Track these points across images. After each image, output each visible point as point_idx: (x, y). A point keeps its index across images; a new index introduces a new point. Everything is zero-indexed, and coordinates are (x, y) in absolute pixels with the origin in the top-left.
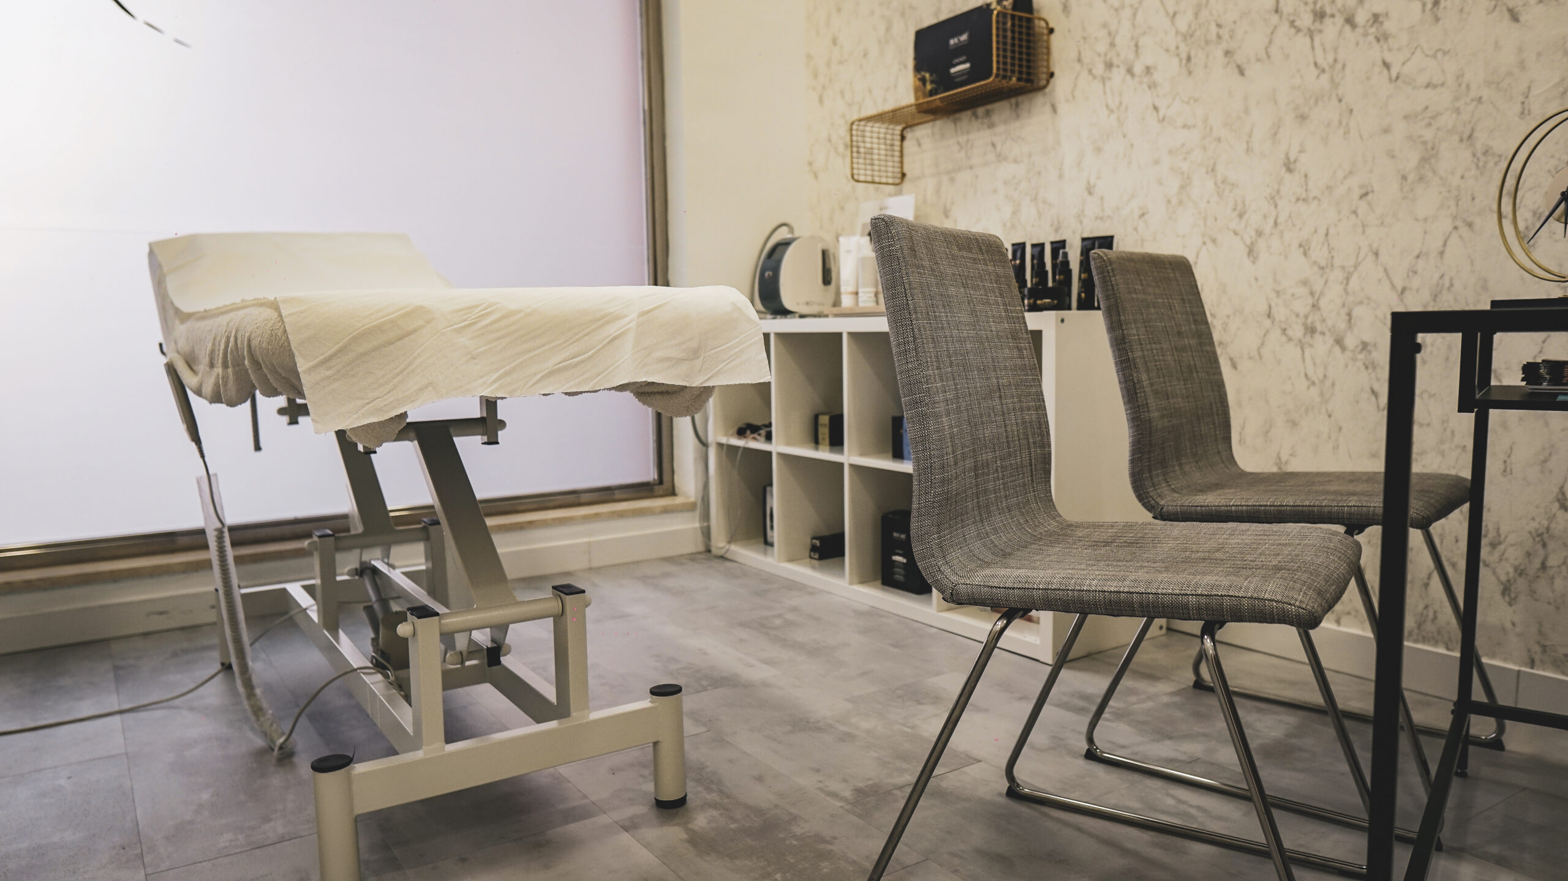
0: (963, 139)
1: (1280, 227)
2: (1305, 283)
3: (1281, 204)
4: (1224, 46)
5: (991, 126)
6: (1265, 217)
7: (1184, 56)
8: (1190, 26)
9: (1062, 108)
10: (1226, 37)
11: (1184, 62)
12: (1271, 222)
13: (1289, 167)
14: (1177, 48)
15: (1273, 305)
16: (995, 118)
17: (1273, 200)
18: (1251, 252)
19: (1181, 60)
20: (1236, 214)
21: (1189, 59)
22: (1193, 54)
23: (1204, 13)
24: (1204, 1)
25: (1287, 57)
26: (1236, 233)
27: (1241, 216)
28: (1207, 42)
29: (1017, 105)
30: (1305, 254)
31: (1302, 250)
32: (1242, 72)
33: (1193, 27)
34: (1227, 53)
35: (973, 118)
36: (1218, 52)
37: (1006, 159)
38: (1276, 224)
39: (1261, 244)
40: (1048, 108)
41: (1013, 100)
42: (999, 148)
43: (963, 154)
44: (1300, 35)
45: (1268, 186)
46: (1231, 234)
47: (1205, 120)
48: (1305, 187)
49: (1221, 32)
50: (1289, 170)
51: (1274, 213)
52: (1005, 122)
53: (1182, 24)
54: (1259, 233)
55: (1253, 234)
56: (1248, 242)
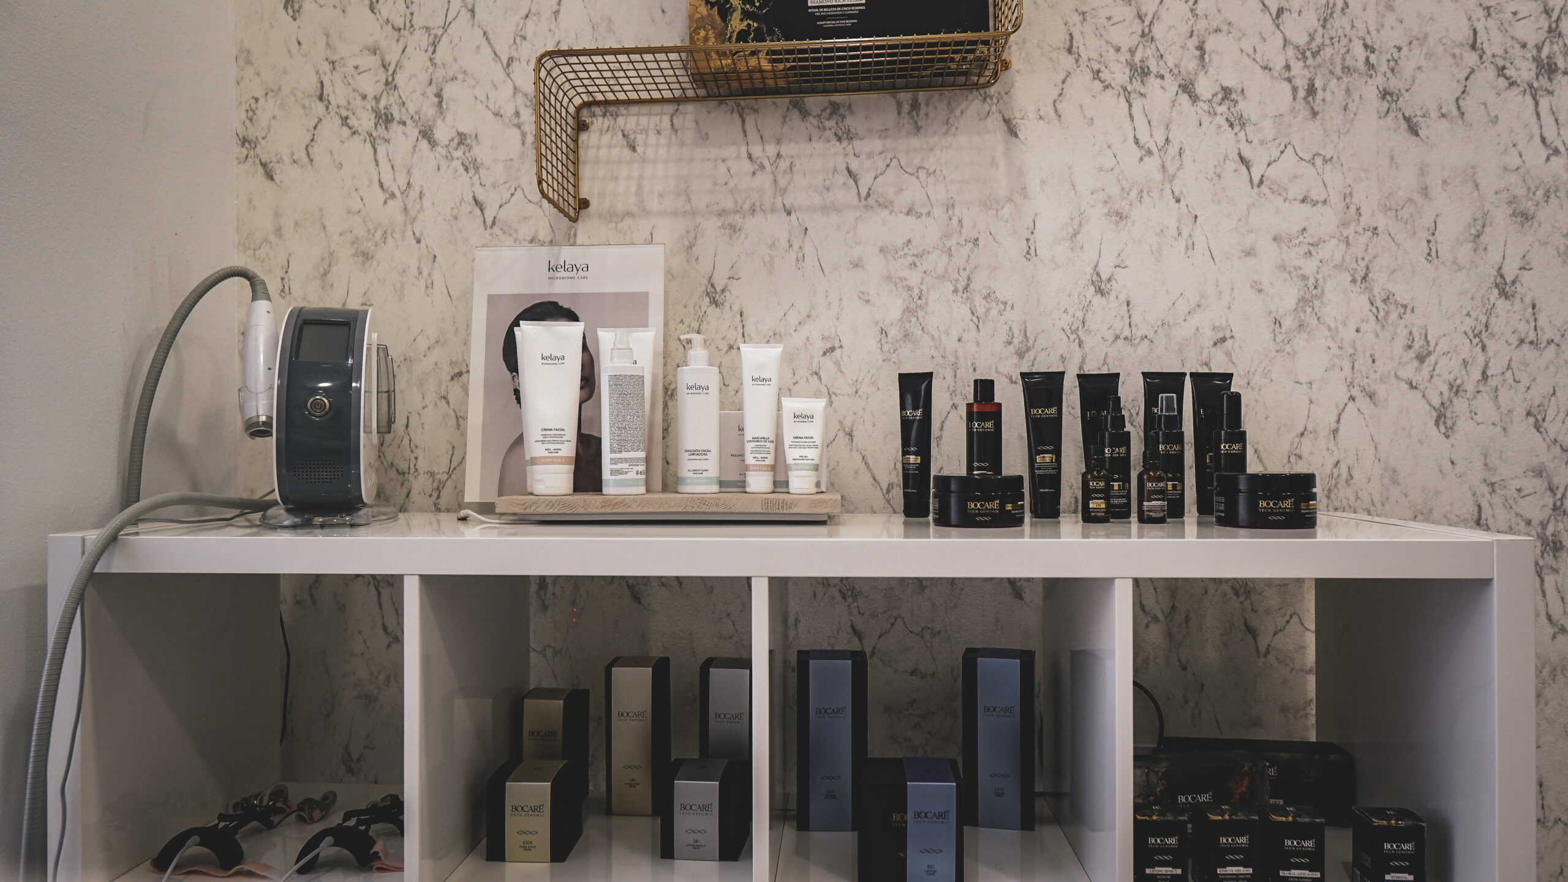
0: (765, 152)
1: (1493, 382)
2: (1539, 472)
3: (1491, 346)
4: (1380, 80)
5: (845, 136)
6: (1465, 363)
7: (1301, 84)
8: (1312, 38)
9: (1028, 129)
10: (1384, 67)
11: (1302, 93)
12: (1476, 374)
13: (1504, 288)
14: (1288, 67)
15: (1484, 504)
16: (853, 122)
17: (1480, 336)
18: (1440, 417)
19: (1295, 90)
20: (1412, 354)
21: (1311, 90)
22: (1318, 84)
23: (1339, 23)
24: (1340, 4)
25: (1495, 120)
26: (1412, 386)
27: (1421, 359)
28: (1347, 70)
29: (915, 106)
30: (1537, 427)
31: (1531, 420)
32: (1414, 130)
33: (1319, 40)
34: (1385, 94)
35: (795, 115)
36: (1370, 91)
37: (886, 205)
38: (1485, 376)
39: (1460, 406)
40: (994, 122)
41: (905, 96)
42: (865, 181)
43: (764, 180)
44: (1515, 90)
45: (1468, 314)
46: (1405, 386)
47: (1347, 196)
48: (1533, 324)
49: (1373, 58)
50: (1504, 294)
51: (1481, 359)
52: (884, 134)
53: (1297, 30)
54: (1456, 389)
55: (1445, 388)
56: (1436, 401)
